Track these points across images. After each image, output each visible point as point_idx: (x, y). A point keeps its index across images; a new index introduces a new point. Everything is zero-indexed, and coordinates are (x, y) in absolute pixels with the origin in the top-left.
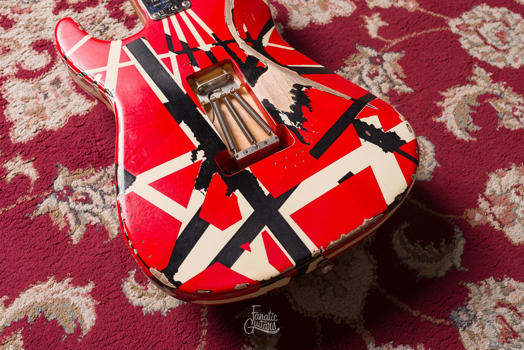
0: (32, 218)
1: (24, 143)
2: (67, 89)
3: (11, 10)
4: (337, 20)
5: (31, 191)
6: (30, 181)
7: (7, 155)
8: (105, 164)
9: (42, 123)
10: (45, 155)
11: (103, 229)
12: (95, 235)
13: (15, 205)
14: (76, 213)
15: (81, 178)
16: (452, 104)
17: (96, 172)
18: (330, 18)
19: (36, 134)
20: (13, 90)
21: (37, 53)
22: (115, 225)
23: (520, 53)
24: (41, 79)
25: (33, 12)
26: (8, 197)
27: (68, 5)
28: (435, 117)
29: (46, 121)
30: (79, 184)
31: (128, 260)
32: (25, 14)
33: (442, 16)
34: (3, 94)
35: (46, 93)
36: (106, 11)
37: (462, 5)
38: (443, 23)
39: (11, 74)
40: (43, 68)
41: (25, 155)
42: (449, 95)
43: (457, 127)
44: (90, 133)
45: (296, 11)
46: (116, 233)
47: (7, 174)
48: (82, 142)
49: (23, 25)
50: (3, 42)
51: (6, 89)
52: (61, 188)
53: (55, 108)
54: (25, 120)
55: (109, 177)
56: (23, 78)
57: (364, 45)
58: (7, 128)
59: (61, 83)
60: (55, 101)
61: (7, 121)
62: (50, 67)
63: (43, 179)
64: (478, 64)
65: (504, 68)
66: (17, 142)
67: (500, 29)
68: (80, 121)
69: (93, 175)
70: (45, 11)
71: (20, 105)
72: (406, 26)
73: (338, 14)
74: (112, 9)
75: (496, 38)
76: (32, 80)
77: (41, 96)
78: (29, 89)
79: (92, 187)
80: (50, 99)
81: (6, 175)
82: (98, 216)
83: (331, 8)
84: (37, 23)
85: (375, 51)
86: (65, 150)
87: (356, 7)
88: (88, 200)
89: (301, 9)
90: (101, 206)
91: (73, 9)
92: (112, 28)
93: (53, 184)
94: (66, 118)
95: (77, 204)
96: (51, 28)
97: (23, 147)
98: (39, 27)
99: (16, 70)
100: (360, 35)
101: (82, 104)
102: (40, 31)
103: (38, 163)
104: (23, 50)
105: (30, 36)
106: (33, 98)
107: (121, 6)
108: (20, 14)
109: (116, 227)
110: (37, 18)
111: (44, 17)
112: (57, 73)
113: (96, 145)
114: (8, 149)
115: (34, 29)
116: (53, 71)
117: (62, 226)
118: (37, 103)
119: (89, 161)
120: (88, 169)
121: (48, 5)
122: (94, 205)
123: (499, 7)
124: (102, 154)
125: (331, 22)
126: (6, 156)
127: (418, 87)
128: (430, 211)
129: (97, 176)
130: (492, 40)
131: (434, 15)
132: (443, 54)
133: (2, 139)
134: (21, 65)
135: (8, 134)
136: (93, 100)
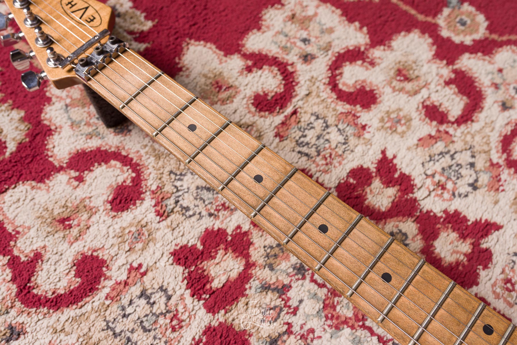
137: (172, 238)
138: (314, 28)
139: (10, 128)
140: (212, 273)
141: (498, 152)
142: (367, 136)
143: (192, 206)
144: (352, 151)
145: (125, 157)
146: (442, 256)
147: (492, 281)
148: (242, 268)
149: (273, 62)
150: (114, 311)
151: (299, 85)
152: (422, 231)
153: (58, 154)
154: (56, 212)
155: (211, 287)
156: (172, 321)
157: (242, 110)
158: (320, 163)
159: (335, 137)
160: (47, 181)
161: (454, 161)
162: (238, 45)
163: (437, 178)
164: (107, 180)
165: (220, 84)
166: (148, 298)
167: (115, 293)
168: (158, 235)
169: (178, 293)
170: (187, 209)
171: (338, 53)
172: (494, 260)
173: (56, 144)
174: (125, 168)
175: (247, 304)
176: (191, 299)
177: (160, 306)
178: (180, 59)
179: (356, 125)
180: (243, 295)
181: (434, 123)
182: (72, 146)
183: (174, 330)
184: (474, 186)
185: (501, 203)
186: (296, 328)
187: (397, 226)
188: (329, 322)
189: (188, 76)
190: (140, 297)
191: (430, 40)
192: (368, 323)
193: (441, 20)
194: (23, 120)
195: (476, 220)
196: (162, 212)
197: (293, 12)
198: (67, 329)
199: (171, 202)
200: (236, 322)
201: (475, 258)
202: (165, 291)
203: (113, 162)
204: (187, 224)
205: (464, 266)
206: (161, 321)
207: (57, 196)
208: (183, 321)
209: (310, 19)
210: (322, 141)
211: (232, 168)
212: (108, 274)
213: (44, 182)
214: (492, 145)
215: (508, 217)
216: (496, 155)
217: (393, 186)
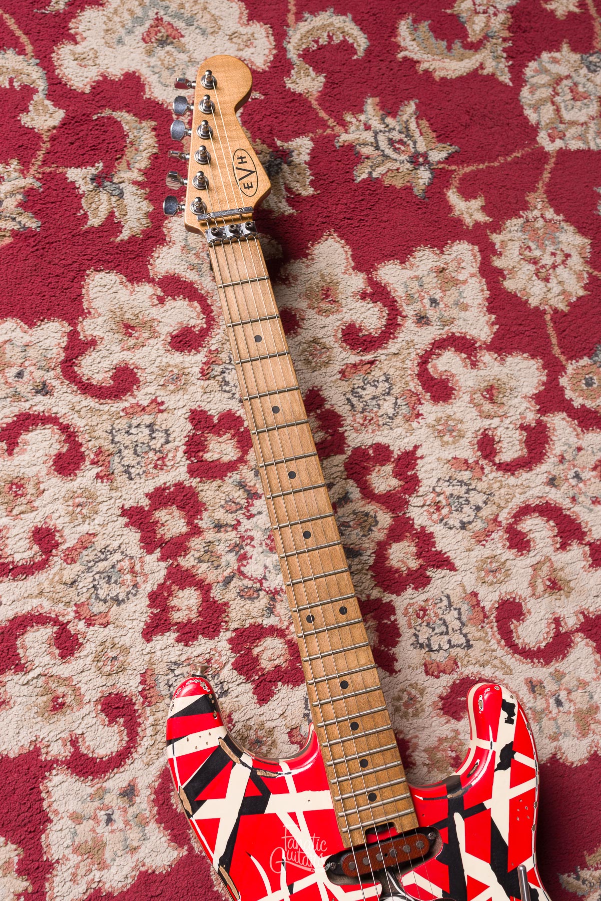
2: (143, 812)
3: (76, 612)
4: (596, 759)
9: (97, 875)
18: (587, 755)
19: (85, 897)
20: (60, 793)
21: (107, 721)
24: (106, 781)
25: (111, 627)
27: (170, 623)
29: (103, 873)
32: (96, 627)
34: (44, 799)
35: (110, 812)
36: (229, 653)
39: (60, 758)
40: (112, 757)
45: (536, 724)
49: (92, 653)
50: (56, 684)
51: (50, 789)
53: (121, 848)
54: (72, 863)
56: (79, 773)
58: (43, 873)
59: (136, 796)
60: (122, 834)
61: (45, 858)
62: (124, 758)
68: (155, 886)
70: (130, 628)
71: (68, 829)
74: (239, 652)
76: (92, 780)
77: (102, 815)
78: (85, 797)
80: (115, 827)
83: (594, 733)
84: (114, 653)
89: (545, 722)
91: (176, 635)
92: (234, 694)
94: (134, 873)
96: (135, 669)
98: (117, 664)
99: (68, 751)
101: (163, 850)
102: (117, 673)
104: (86, 709)
105: (100, 682)
106: (89, 818)
107: (257, 646)
108: (89, 625)
110: (117, 641)
111: (126, 641)
112: (133, 773)
115: (107, 669)
116: (127, 767)
118: (93, 830)
121: (137, 615)
125: (586, 762)
133: (33, 893)
134: (78, 742)
135: (43, 886)
136: (181, 845)
137: (199, 399)
138: (453, 294)
139: (134, 217)
140: (211, 447)
141: (509, 513)
142: (415, 425)
143: (232, 384)
144: (391, 429)
145: (208, 306)
146: (391, 558)
147: (412, 601)
148: (235, 458)
149: (389, 304)
150: (122, 424)
151: (395, 340)
152: (392, 529)
153: (158, 266)
154: (127, 316)
155: (202, 456)
156: (158, 460)
157: (330, 330)
158: (358, 420)
159: (387, 407)
160: (135, 285)
161: (466, 495)
162: (373, 266)
164: (181, 316)
165: (329, 293)
166: (153, 431)
167: (131, 411)
168: (192, 389)
169: (176, 443)
170: (227, 383)
171: (453, 334)
172: (426, 589)
173: (161, 256)
174: (202, 316)
175: (219, 487)
176: (182, 454)
177: (157, 444)
178: (312, 245)
179: (414, 409)
180: (221, 479)
181: (479, 453)
182: (173, 267)
183: (155, 467)
184: (464, 526)
185: (473, 554)
186: (241, 529)
187: (376, 512)
188: (268, 542)
189: (307, 266)
190: (147, 427)
191: (544, 379)
193: (571, 367)
194: (148, 215)
195: (441, 551)
196: (206, 372)
197: (445, 266)
198: (83, 412)
199: (218, 369)
200: (203, 494)
201: (413, 576)
202: (168, 435)
203: (196, 304)
204: (218, 396)
205: (401, 575)
206: (151, 454)
207: (136, 303)
208: (166, 465)
209: (456, 282)
210: (374, 402)
211: (263, 389)
212: (136, 392)
213: (133, 284)
214: (510, 505)
215: (468, 567)
216: (505, 515)
217: (400, 480)
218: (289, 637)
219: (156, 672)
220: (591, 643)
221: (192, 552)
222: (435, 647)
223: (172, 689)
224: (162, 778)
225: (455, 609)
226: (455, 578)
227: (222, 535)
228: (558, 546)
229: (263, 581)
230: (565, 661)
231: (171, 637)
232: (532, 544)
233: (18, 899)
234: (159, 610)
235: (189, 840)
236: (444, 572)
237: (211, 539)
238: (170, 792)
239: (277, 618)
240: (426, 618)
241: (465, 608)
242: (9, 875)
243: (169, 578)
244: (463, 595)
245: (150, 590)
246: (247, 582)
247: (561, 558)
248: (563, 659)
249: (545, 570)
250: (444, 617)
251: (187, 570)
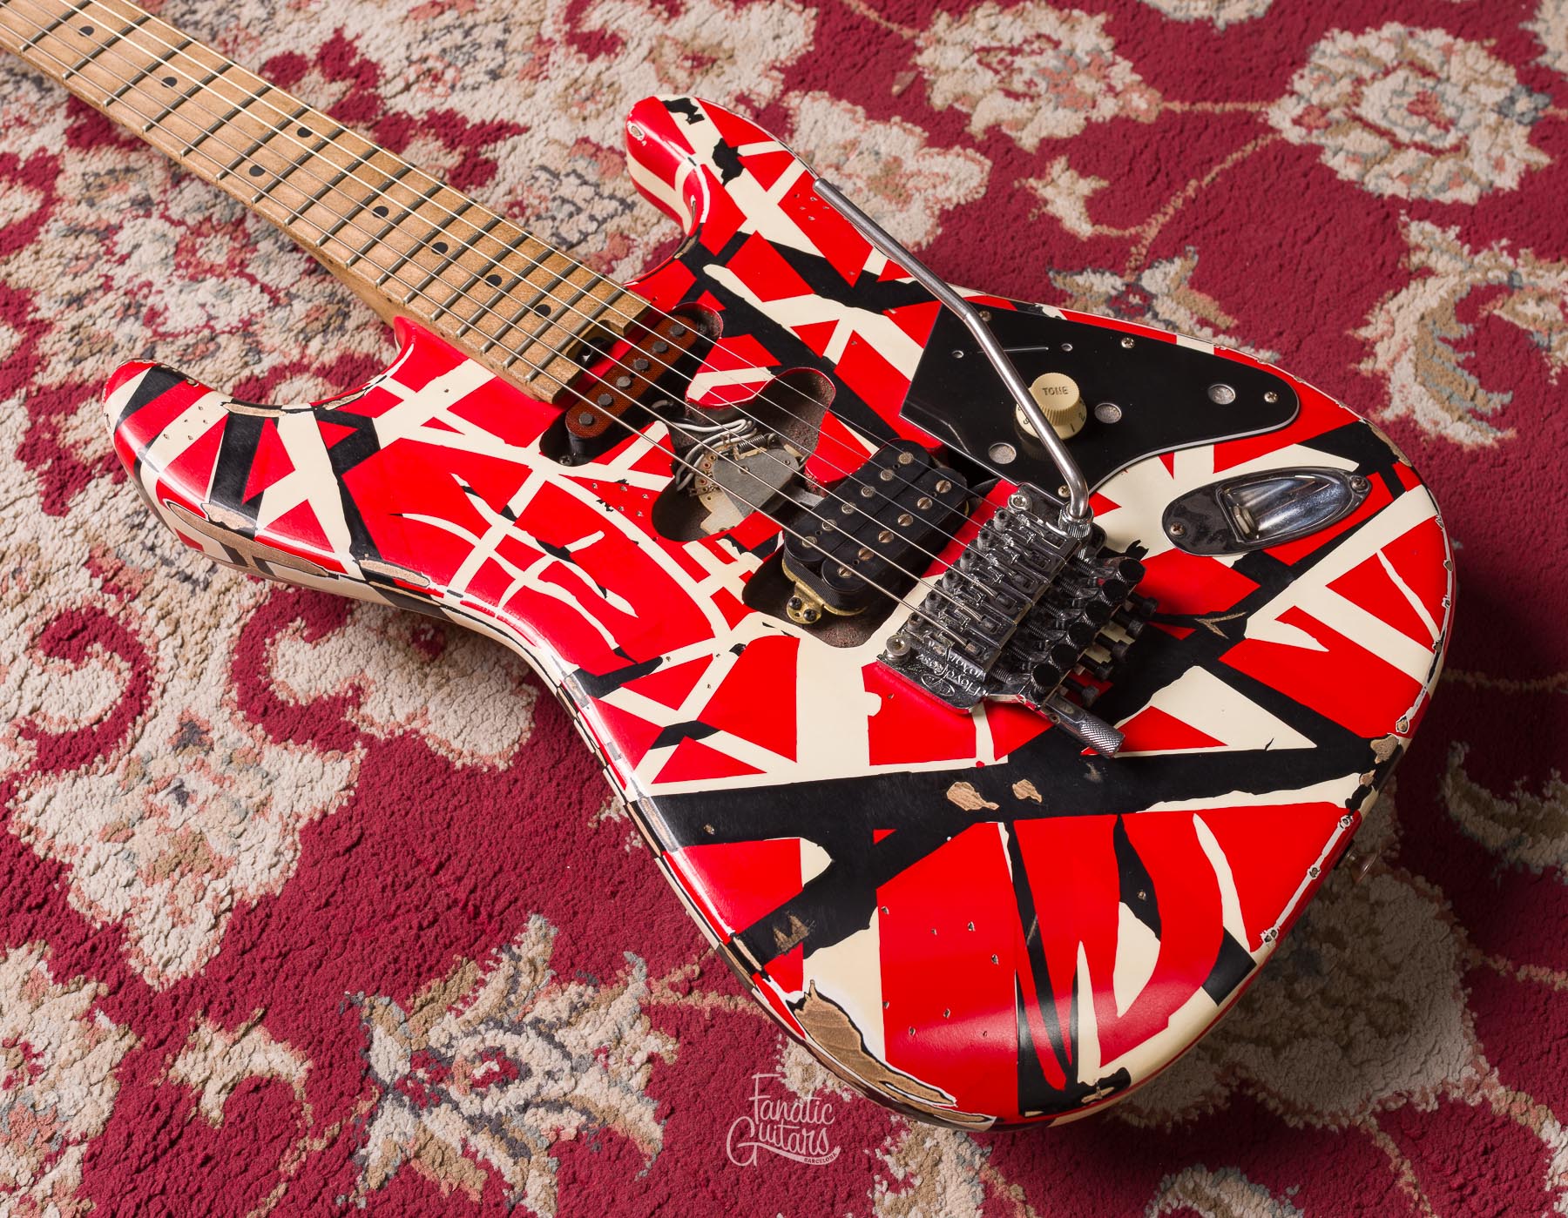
0: (362, 1204)
1: (197, 974)
2: (239, 746)
4: (950, 218)
5: (310, 1120)
6: (287, 1086)
7: (161, 1036)
8: (501, 935)
9: (221, 886)
10: (291, 983)
11: (610, 1140)
12: (594, 1169)
13: (282, 1188)
14: (496, 1126)
15: (450, 1009)
16: (1399, 354)
17: (487, 969)
18: (932, 221)
19: (222, 931)
20: (55, 819)
21: (69, 664)
22: (638, 1109)
23: (1500, 140)
24: (132, 747)
26: (246, 1170)
27: (85, 468)
28: (1375, 410)
29: (229, 876)
30: (455, 1031)
31: (741, 1200)
33: (1241, 106)
34: (30, 846)
35: (175, 784)
37: (1276, 53)
38: (1254, 127)
39: (19, 768)
40: (119, 708)
41: (226, 1012)
42: (1379, 332)
43: (1447, 416)
44: (399, 857)
46: (657, 1132)
47: (198, 1098)
48: (389, 893)
51: (32, 823)
52: (404, 1068)
53: (237, 820)
54: (157, 901)
55: (536, 971)
56: (72, 765)
57: (1071, 269)
58: (111, 948)
59: (207, 732)
60: (222, 800)
61: (98, 926)
62: (143, 695)
63: (331, 1065)
64: (1408, 214)
65: (1481, 198)
66: (172, 983)
67: (1413, 88)
68: (343, 832)
69: (482, 983)
70: (15, 517)
71: (112, 858)
72: (1159, 170)
73: (949, 200)
75: (1415, 118)
76: (105, 762)
77: (164, 799)
78: (110, 792)
79: (499, 1025)
80: (201, 798)
81: (197, 1105)
82: (570, 1105)
83: (918, 190)
84: (13, 566)
85: (1113, 274)
86: (345, 942)
87: (988, 163)
88: (510, 1071)
90: (561, 1070)
93: (369, 1067)
94: (289, 839)
95: (483, 1097)
96: (68, 564)
97: (203, 989)
98: (27, 576)
99: (28, 750)
100: (1044, 244)
101: (316, 774)
102: (37, 587)
103: (284, 1021)
104: (16, 671)
105: (14, 617)
106: (141, 818)
109: (648, 1115)
111: (23, 536)
112: (176, 703)
113: (439, 886)
114: (156, 1016)
115: (15, 591)
116: (157, 703)
117: (474, 1184)
119: (446, 947)
120: (455, 972)
121: (14, 494)
122: (538, 1077)
123: (1378, 27)
124: (476, 908)
125: (939, 231)
126: (161, 1043)
127: (1284, 338)
128: (1502, 684)
129: (497, 981)
130: (1408, 129)
131: (1218, 109)
132: (1301, 216)
133: (113, 992)
134: (36, 726)
135: (126, 969)
136: (347, 748)
141: (556, 22)
142: (313, 7)
144: (278, 31)
148: (37, 205)
159: (251, 10)
161: (468, 39)
163: (430, 64)
172: (498, 177)
175: (37, 253)
180: (32, 241)
184: (495, 75)
185: (539, 97)
186: (119, 283)
188: (181, 271)
192: (249, 270)
195: (483, 123)
200: (15, 276)
201: (465, 173)
210: (224, 17)
214: (548, 13)
215: (543, 115)
216: (551, 28)
217: (343, 79)
218: (316, 365)
219: (111, 544)
220: (817, 94)
221: (54, 360)
222: (575, 237)
223: (158, 551)
224: (238, 679)
225: (568, 175)
226: (535, 140)
227: (91, 308)
228: (665, 15)
229: (212, 323)
230: (796, 135)
231: (102, 486)
232: (621, 34)
233: (92, 1020)
234: (49, 462)
235: (355, 729)
236: (510, 143)
237: (76, 322)
238: (265, 689)
239: (275, 355)
240: (528, 212)
241: (581, 165)
242: (46, 999)
243: (39, 414)
244: (566, 152)
245: (15, 448)
246: (182, 341)
247: (682, 27)
248: (791, 136)
249: (669, 53)
250: (557, 194)
251: (62, 386)
